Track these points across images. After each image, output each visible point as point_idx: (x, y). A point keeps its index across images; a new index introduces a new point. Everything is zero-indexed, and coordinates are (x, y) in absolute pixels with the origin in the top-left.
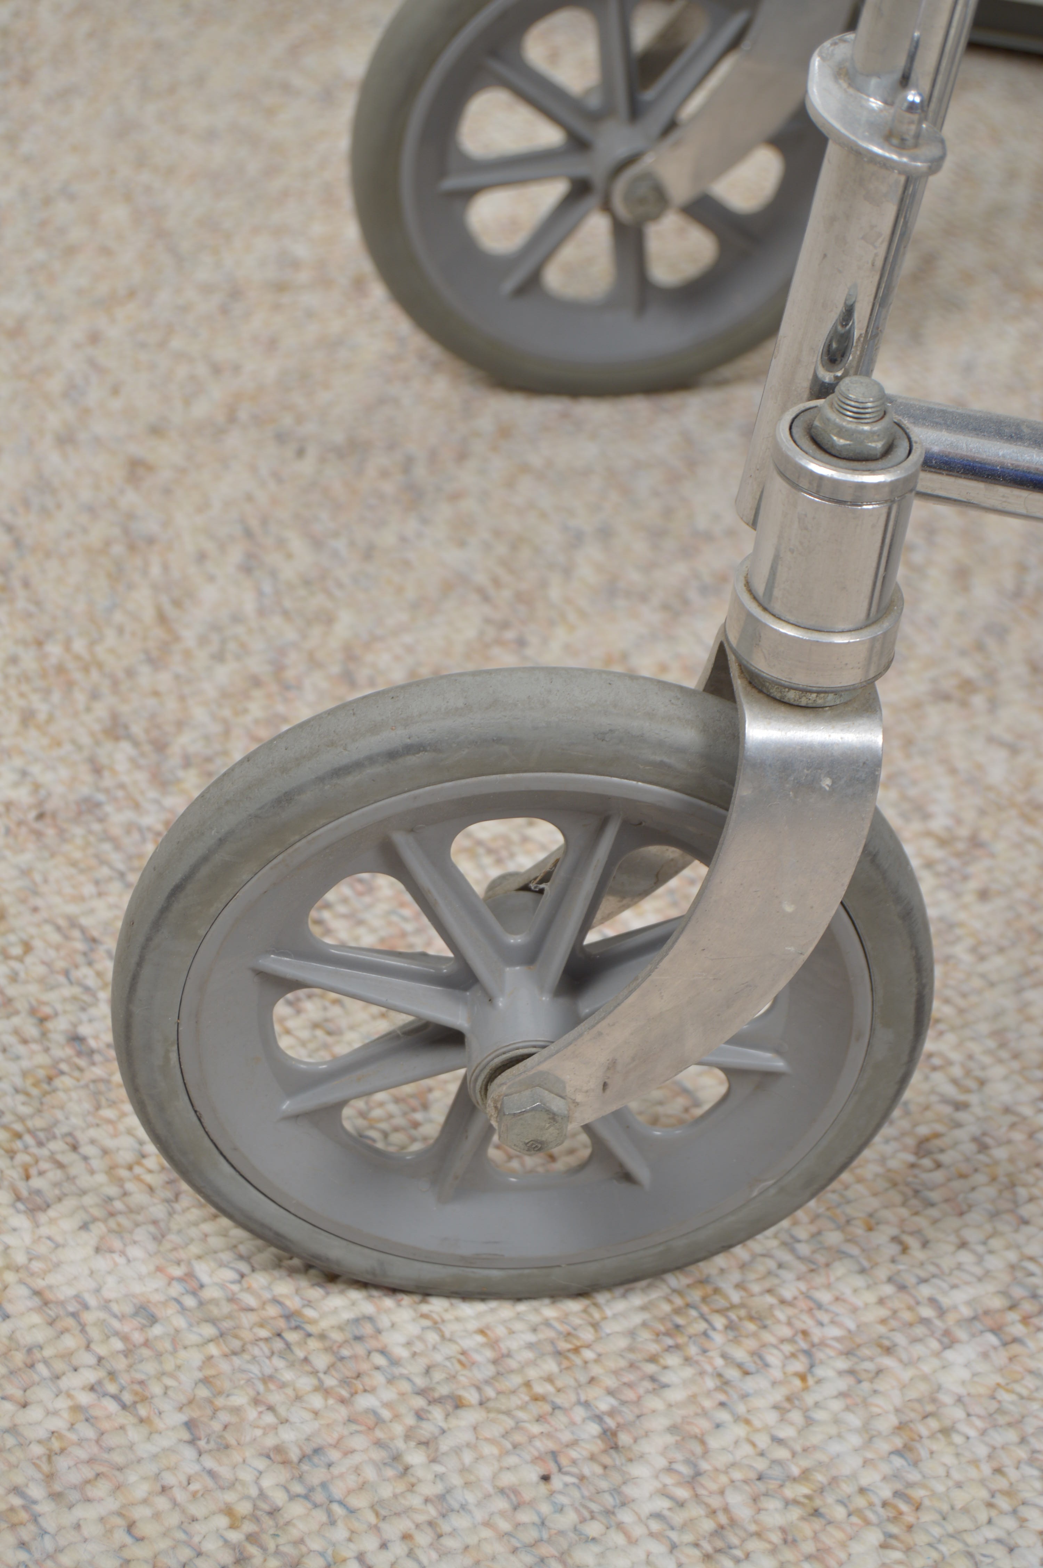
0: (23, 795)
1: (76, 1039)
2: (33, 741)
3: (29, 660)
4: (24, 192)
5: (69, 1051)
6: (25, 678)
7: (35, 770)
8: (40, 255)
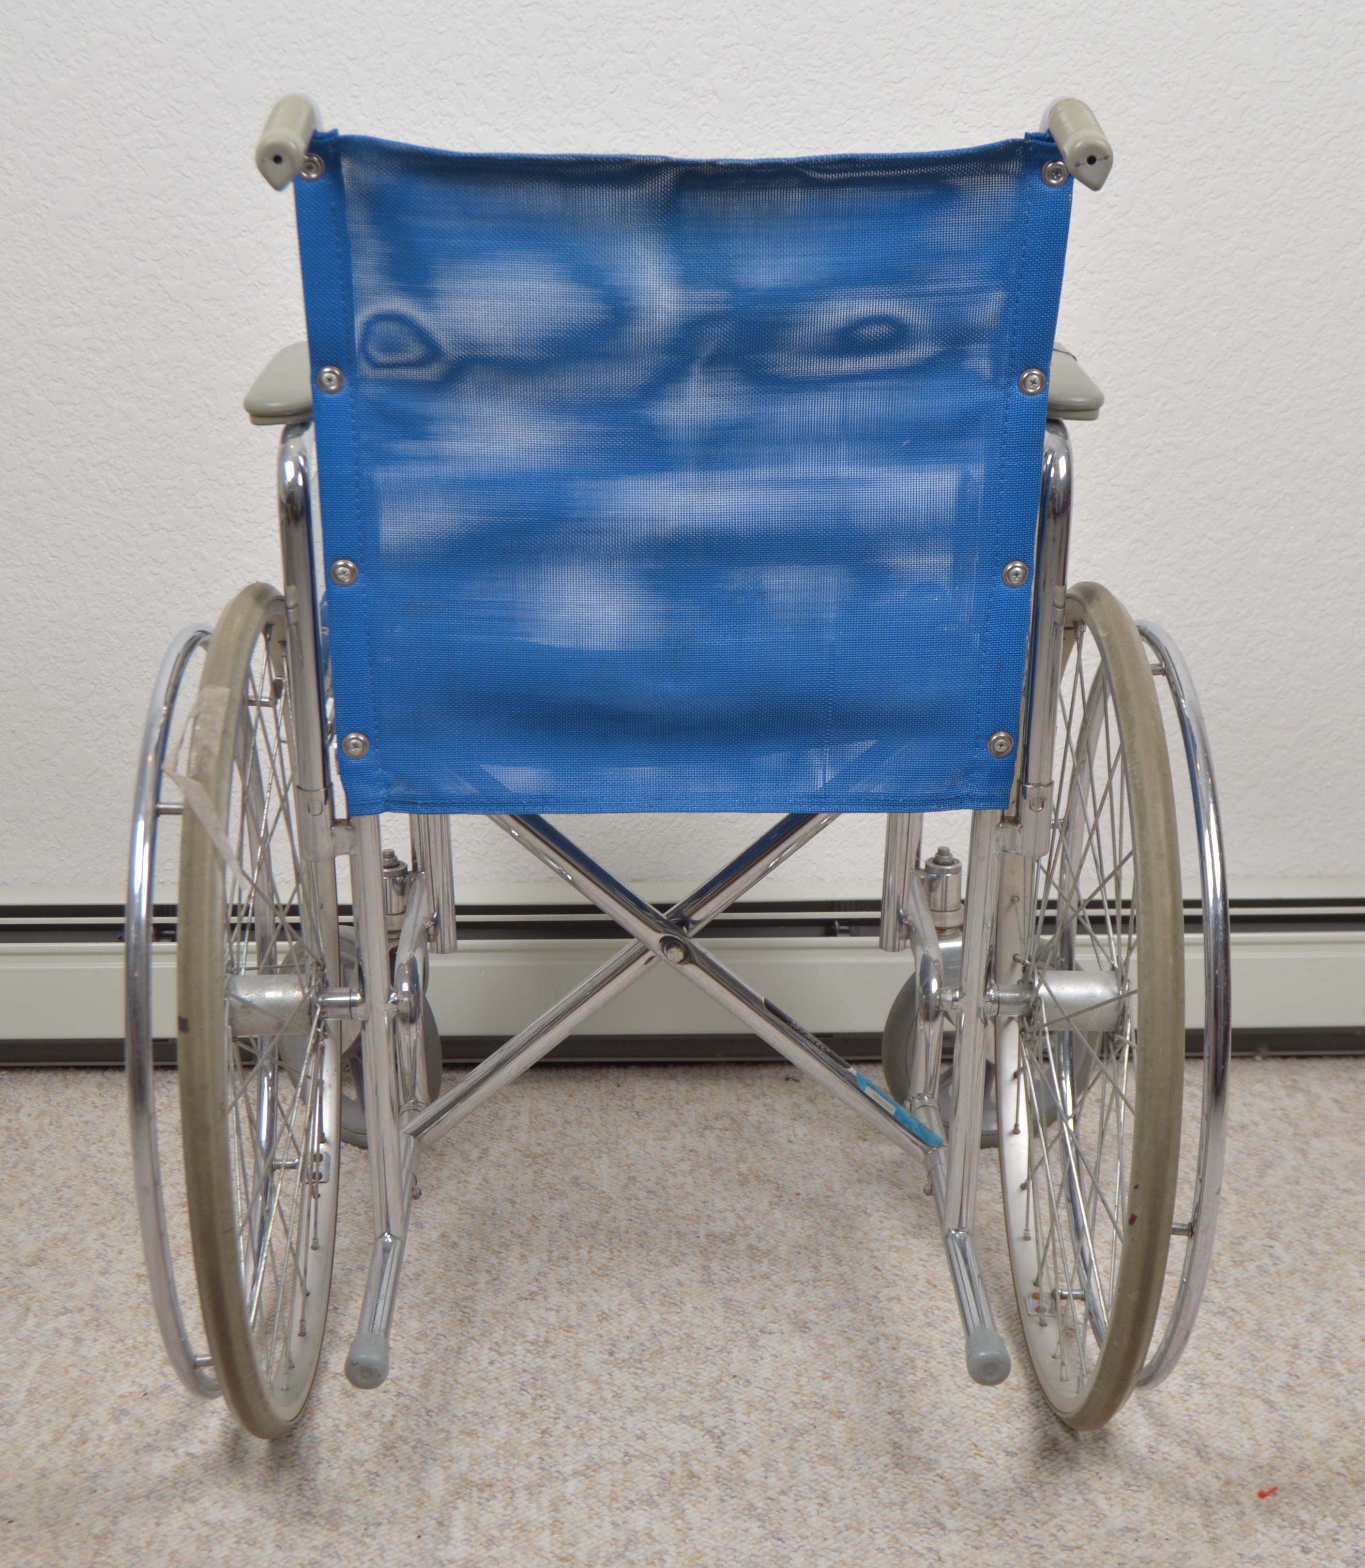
0: (134, 1389)
2: (133, 1371)
3: (119, 1346)
4: (45, 1188)
5: (188, 1458)
6: (120, 1352)
7: (138, 1379)
8: (63, 1210)
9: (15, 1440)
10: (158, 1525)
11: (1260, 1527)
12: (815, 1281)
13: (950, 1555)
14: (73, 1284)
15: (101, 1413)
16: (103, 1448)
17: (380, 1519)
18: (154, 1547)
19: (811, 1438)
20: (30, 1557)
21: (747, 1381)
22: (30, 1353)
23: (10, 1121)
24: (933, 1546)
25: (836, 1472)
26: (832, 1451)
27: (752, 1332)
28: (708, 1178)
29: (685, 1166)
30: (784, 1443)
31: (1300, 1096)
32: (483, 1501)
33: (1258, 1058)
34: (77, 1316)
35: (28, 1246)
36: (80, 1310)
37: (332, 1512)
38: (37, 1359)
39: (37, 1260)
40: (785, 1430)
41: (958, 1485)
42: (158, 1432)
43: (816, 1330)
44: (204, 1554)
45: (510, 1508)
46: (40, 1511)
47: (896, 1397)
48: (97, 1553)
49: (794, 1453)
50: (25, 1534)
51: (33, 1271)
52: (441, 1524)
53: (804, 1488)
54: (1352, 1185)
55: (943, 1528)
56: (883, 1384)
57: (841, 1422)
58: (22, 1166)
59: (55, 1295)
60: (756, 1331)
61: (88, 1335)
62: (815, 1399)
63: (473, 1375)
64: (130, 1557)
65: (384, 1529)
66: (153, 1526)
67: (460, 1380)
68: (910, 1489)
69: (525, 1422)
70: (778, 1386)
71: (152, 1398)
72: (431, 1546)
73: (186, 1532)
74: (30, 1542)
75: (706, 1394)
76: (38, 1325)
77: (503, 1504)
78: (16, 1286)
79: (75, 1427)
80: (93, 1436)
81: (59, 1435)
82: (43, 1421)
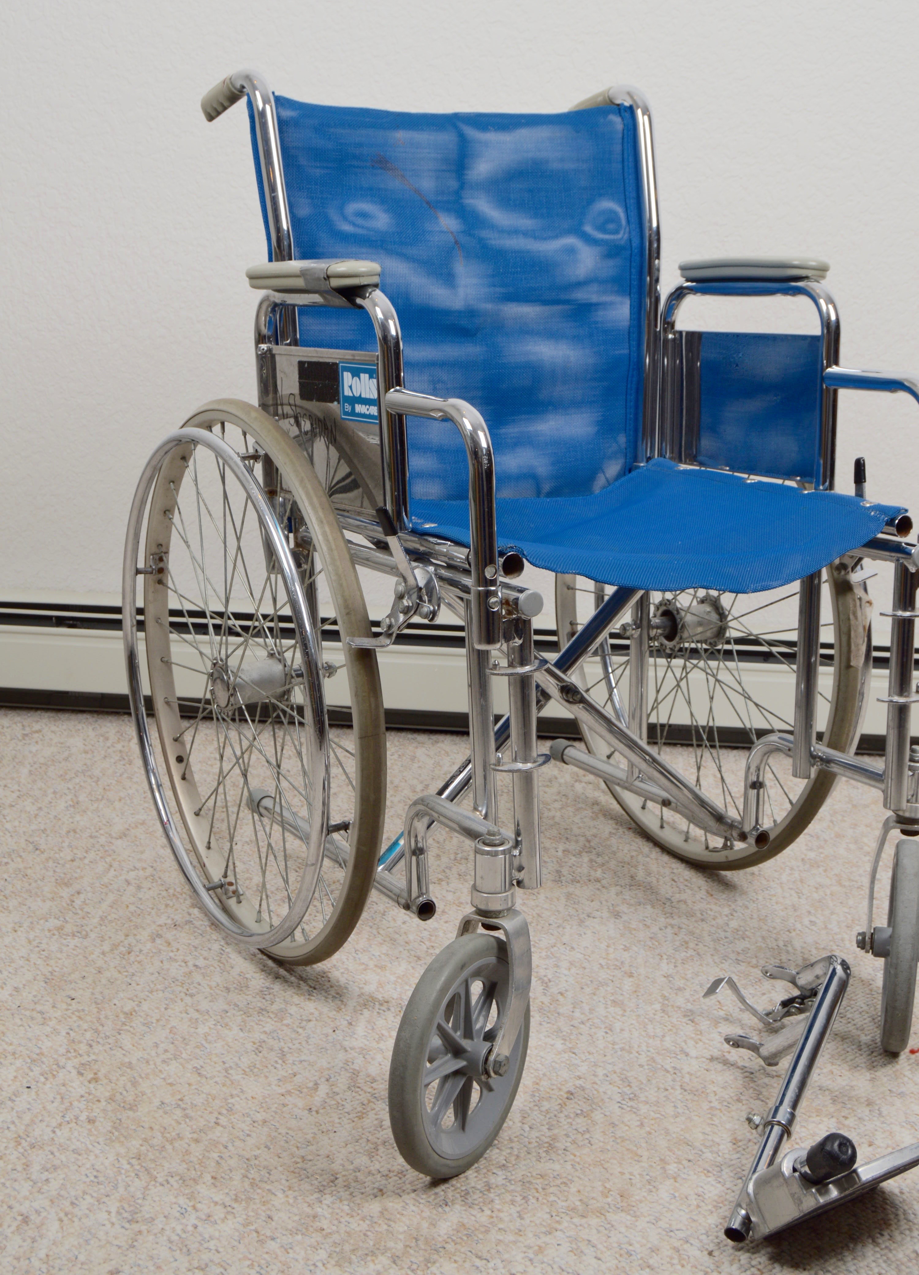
0: (169, 921)
1: (195, 966)
3: (164, 893)
6: (164, 897)
7: (172, 916)
9: (86, 948)
10: (166, 1009)
11: (908, 1073)
12: (631, 886)
13: (688, 1073)
14: (142, 852)
15: (144, 935)
16: (142, 957)
17: (311, 1017)
18: (161, 1023)
19: (609, 989)
20: (81, 1022)
21: (572, 948)
22: (107, 894)
23: (123, 747)
24: (678, 1066)
25: (621, 1013)
26: (621, 998)
27: (582, 916)
28: (571, 814)
29: (557, 805)
30: (588, 990)
34: (141, 873)
35: (119, 827)
36: (144, 869)
37: (281, 1010)
38: (111, 897)
39: (123, 835)
40: (591, 981)
41: (702, 1028)
42: (178, 950)
43: (625, 918)
44: (192, 1030)
46: (93, 994)
47: (672, 966)
48: (124, 1024)
49: (595, 998)
50: (80, 1008)
51: (119, 842)
52: (350, 1024)
53: (596, 1021)
55: (687, 1055)
56: (665, 957)
57: (631, 979)
58: (125, 775)
59: (131, 859)
60: (584, 916)
62: (616, 963)
63: (390, 930)
64: (144, 1028)
65: (311, 1024)
66: (163, 1009)
67: (381, 932)
68: (670, 1027)
69: (419, 963)
70: (593, 952)
71: (179, 929)
72: (341, 1038)
73: (184, 1015)
74: (82, 1013)
75: (544, 954)
76: (116, 876)
78: (106, 851)
79: (126, 942)
80: (136, 949)
81: (115, 947)
82: (106, 937)
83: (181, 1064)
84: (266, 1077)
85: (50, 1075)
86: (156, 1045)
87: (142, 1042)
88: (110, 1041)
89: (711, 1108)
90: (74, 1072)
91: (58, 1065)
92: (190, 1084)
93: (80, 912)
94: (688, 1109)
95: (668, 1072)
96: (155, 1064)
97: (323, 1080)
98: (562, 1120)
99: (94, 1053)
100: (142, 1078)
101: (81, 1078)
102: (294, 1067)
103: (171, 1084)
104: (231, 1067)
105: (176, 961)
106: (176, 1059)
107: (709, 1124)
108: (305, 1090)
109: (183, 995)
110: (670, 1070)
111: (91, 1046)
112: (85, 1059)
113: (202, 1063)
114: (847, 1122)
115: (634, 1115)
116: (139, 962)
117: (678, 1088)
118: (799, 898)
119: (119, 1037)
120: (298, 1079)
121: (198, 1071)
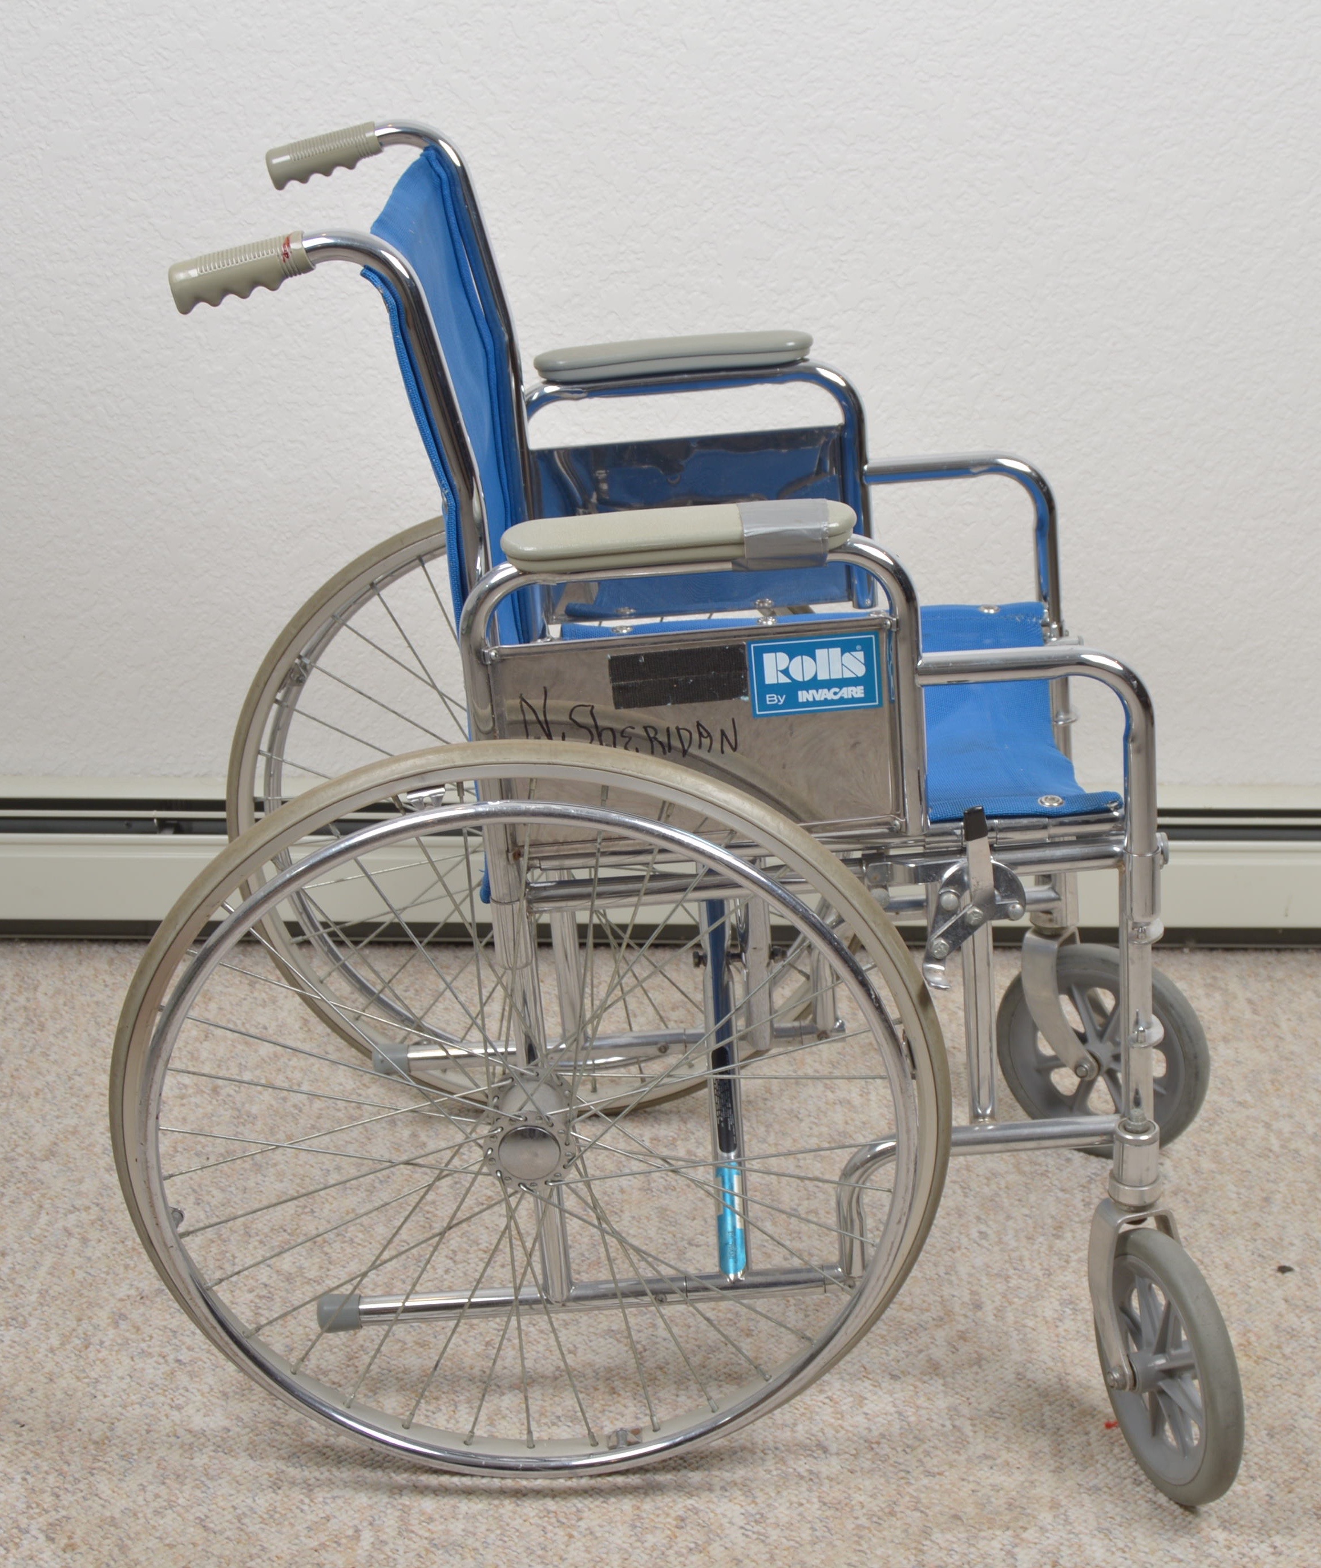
0: (133, 1292)
1: (178, 1361)
2: (131, 1275)
3: (120, 1248)
4: (58, 1075)
5: (177, 1365)
6: (121, 1254)
7: (135, 1283)
8: (74, 1100)
9: (27, 1343)
10: (148, 1432)
11: (1101, 1457)
13: (828, 1478)
14: (81, 1181)
15: (103, 1316)
16: (104, 1353)
18: (144, 1454)
20: (39, 1461)
22: (42, 1254)
23: (28, 1000)
24: (814, 1469)
31: (1217, 996)
32: (429, 1414)
33: (1186, 950)
34: (84, 1215)
35: (42, 1140)
36: (87, 1209)
38: (49, 1260)
39: (50, 1154)
40: (699, 1347)
41: (844, 1408)
42: (151, 1337)
44: (187, 1462)
45: (453, 1421)
46: (48, 1416)
47: (801, 1315)
48: (95, 1459)
49: (704, 1371)
50: (34, 1439)
51: (46, 1166)
54: (1248, 1098)
55: (825, 1450)
57: (749, 1340)
58: (38, 1050)
59: (66, 1193)
60: (685, 1243)
61: (94, 1234)
62: (729, 1316)
64: (124, 1463)
66: (144, 1432)
68: (802, 1410)
69: (471, 1334)
71: (148, 1302)
73: (172, 1439)
74: (38, 1447)
76: (50, 1224)
77: (446, 1417)
78: (31, 1182)
79: (80, 1330)
80: (95, 1340)
81: (65, 1340)
82: (52, 1325)
83: (179, 1515)
84: (292, 1525)
85: (11, 1545)
86: (143, 1488)
87: (123, 1485)
88: (81, 1486)
89: (859, 1527)
90: (42, 1537)
91: (18, 1527)
92: (194, 1544)
93: (10, 1285)
94: (829, 1530)
95: (802, 1477)
96: (145, 1517)
97: (365, 1524)
98: (671, 1559)
99: (63, 1508)
100: (130, 1538)
101: (53, 1546)
102: (327, 1507)
103: (171, 1546)
104: (244, 1514)
105: (150, 1355)
106: (171, 1507)
107: (855, 1551)
108: (344, 1541)
109: (167, 1407)
110: (805, 1474)
111: (58, 1496)
112: (54, 1516)
113: (205, 1511)
114: (1025, 1535)
115: (761, 1545)
116: (102, 1361)
117: (815, 1500)
118: (966, 1196)
119: (92, 1479)
120: (333, 1525)
121: (202, 1523)
